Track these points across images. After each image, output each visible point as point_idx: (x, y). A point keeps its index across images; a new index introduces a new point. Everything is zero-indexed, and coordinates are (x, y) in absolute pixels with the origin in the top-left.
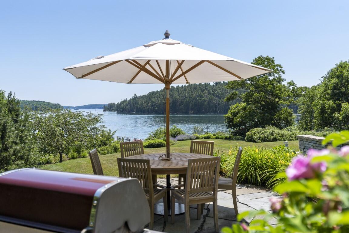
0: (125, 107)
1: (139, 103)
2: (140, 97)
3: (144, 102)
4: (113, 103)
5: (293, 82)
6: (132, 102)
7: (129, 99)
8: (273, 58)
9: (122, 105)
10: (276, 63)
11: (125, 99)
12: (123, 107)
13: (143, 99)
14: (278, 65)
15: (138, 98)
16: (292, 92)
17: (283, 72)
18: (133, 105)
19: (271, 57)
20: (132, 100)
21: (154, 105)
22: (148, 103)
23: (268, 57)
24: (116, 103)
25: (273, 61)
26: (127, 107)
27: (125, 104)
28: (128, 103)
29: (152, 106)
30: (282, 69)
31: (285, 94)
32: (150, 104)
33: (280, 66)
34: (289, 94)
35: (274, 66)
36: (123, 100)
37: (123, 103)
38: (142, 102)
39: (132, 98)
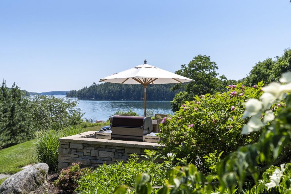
0: (85, 94)
1: (98, 91)
2: (98, 85)
3: (102, 90)
4: (74, 90)
5: (224, 76)
6: (91, 89)
7: (89, 87)
8: (209, 57)
9: (83, 92)
10: (211, 61)
11: (85, 87)
12: (84, 94)
13: (101, 87)
14: (213, 63)
15: (97, 86)
16: (223, 84)
17: (217, 68)
18: (93, 92)
19: (207, 56)
20: (91, 88)
21: (111, 92)
22: (106, 91)
23: (205, 56)
24: (77, 90)
25: (209, 59)
26: (87, 93)
27: (85, 91)
28: (88, 91)
29: (109, 93)
30: (216, 65)
31: (218, 86)
32: (107, 91)
33: (215, 63)
34: (221, 86)
35: (210, 63)
36: (83, 88)
37: (83, 91)
38: (100, 89)
39: (91, 86)
